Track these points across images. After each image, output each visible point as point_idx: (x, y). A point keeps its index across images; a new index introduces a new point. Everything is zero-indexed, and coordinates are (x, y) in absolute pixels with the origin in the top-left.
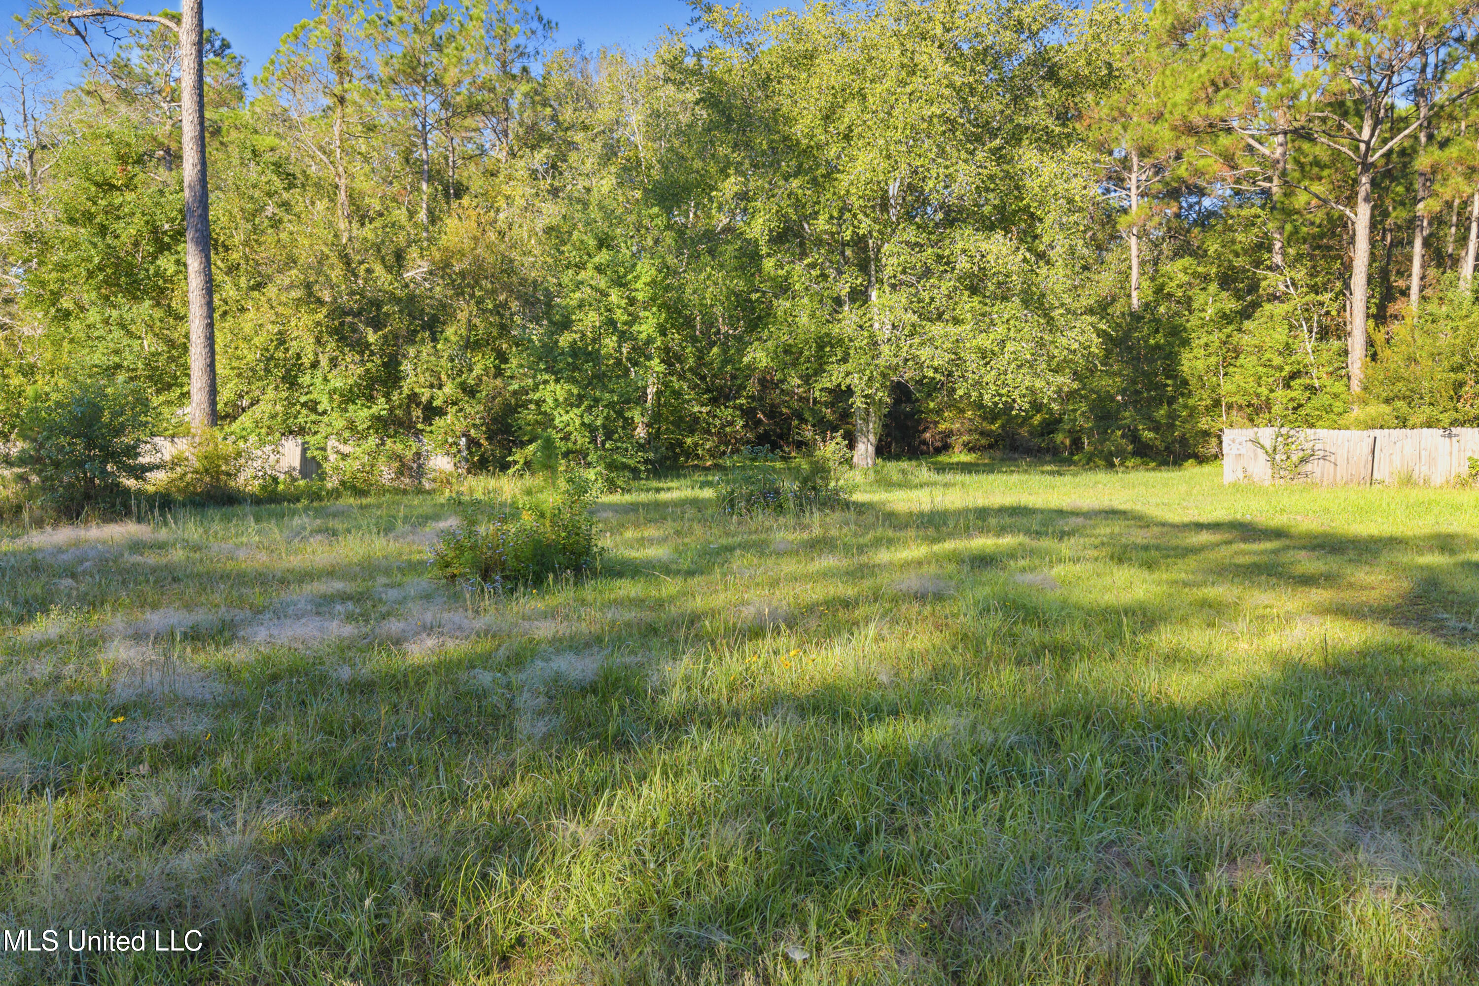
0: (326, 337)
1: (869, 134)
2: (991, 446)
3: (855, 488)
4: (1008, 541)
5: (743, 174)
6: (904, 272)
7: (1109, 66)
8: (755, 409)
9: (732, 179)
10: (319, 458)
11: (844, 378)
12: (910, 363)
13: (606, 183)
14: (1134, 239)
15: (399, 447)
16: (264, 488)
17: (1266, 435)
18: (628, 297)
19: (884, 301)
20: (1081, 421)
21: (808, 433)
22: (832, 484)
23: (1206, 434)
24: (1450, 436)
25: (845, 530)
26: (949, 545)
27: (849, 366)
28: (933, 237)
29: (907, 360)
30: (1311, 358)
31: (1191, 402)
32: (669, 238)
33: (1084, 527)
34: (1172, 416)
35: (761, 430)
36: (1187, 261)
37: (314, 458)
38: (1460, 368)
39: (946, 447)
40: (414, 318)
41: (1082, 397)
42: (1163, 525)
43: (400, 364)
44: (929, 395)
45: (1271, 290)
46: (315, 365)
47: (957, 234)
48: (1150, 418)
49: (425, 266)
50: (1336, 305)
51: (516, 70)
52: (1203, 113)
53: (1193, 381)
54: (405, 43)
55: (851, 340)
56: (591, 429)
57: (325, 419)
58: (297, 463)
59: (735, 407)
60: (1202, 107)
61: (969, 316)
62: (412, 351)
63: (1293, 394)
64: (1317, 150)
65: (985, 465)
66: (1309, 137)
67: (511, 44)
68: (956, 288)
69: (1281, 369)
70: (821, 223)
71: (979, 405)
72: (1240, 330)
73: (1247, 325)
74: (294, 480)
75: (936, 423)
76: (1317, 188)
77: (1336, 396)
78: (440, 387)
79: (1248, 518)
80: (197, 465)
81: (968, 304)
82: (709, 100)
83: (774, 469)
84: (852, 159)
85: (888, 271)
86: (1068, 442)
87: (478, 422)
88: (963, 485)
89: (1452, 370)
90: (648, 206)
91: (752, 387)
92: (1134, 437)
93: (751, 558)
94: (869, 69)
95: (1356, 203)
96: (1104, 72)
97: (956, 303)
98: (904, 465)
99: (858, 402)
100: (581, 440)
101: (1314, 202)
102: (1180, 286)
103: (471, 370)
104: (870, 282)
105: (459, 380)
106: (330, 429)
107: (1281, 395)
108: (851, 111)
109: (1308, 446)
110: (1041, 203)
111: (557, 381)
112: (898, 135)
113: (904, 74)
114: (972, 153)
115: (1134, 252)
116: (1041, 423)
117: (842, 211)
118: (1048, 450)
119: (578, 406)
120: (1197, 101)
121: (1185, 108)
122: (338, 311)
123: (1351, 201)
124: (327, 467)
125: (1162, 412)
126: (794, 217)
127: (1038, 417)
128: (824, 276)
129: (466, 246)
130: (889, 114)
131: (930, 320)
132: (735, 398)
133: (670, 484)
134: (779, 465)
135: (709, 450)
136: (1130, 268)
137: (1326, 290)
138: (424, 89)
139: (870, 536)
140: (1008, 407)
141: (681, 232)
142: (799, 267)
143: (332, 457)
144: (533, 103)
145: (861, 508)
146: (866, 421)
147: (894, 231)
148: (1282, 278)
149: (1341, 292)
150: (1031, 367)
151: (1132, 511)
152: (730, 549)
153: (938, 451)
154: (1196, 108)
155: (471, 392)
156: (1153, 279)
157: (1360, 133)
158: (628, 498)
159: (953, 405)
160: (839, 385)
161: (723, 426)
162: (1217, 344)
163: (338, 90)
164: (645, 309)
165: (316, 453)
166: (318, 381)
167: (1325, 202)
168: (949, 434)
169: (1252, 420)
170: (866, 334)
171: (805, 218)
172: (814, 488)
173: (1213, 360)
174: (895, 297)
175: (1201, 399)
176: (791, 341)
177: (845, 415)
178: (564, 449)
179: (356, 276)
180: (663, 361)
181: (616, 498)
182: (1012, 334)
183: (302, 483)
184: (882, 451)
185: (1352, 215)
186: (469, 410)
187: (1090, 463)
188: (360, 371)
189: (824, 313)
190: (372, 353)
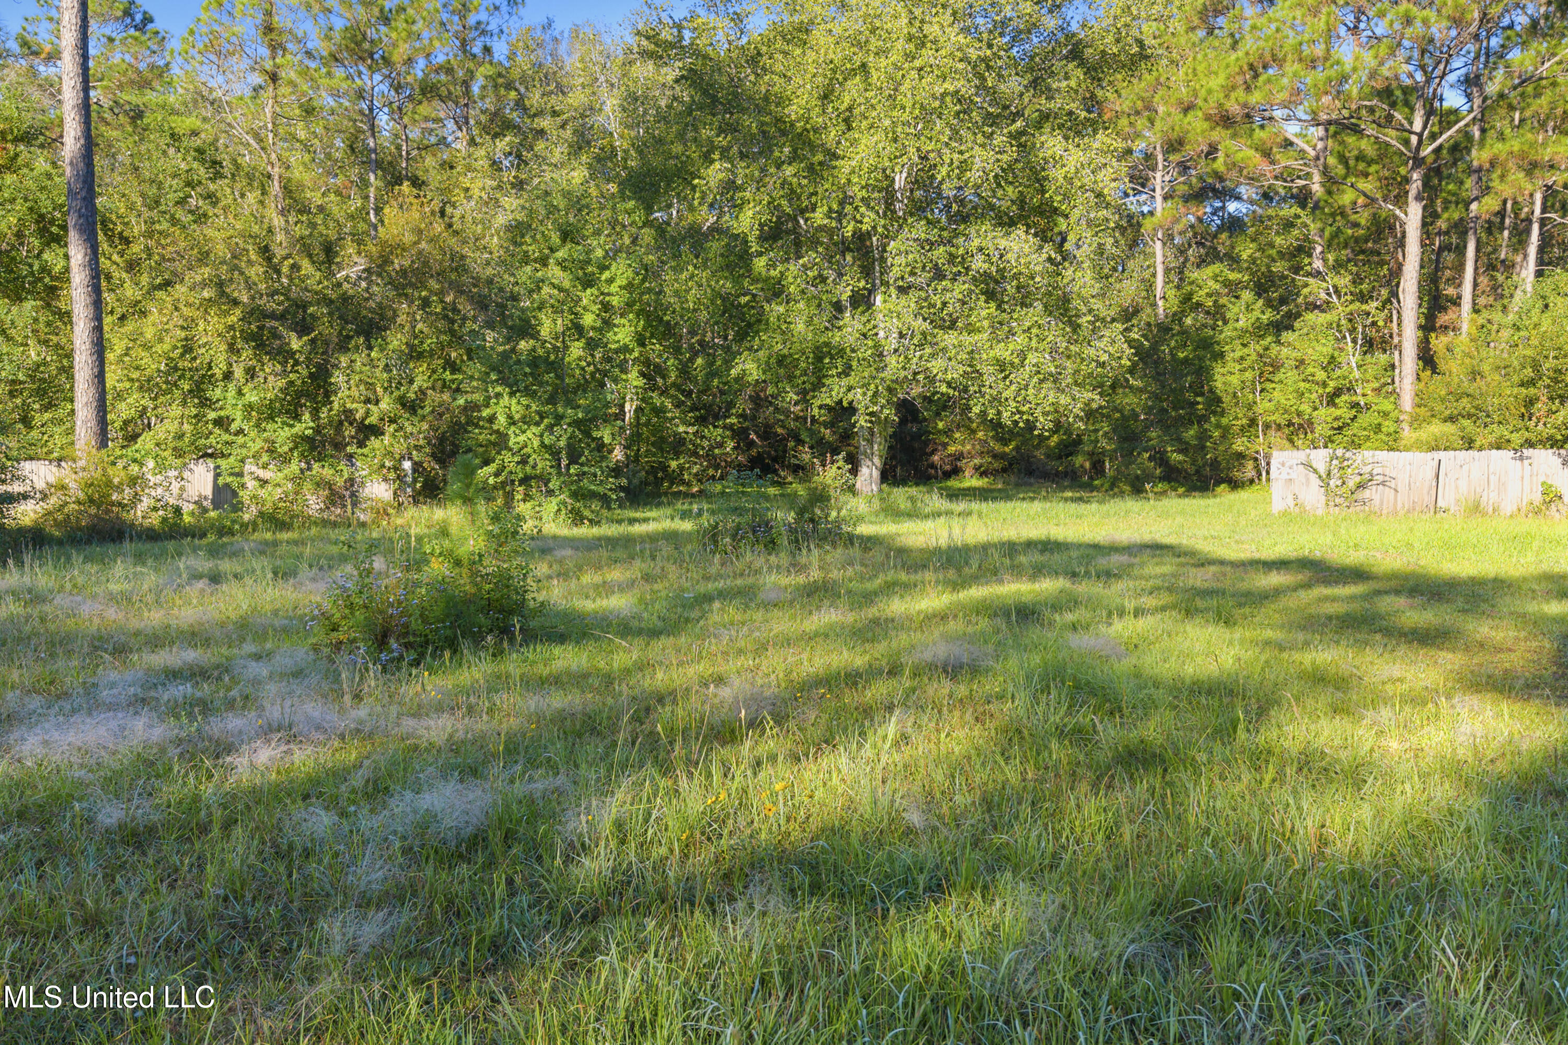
0: (240, 344)
1: (874, 114)
2: (1004, 470)
3: (860, 519)
4: (1048, 586)
5: (730, 160)
6: (912, 274)
7: (1140, 43)
8: (747, 429)
9: (717, 165)
10: (235, 485)
11: (846, 393)
12: (920, 377)
13: (578, 175)
14: (1159, 244)
15: (327, 472)
16: (164, 520)
17: (1320, 457)
18: (602, 303)
19: (888, 306)
20: (1104, 443)
21: (806, 455)
22: (834, 514)
23: (1240, 456)
24: (1521, 458)
25: (850, 572)
26: (977, 592)
27: (852, 380)
28: (945, 234)
29: (915, 374)
30: (1356, 374)
31: (1224, 421)
32: (647, 235)
33: (1131, 566)
34: (1203, 436)
35: (754, 452)
36: (1216, 268)
37: (227, 485)
38: (1531, 383)
39: (956, 472)
40: (347, 323)
41: (1103, 415)
42: (1222, 562)
43: (331, 376)
44: (938, 414)
45: (1311, 299)
46: (228, 376)
47: (972, 230)
48: (1179, 440)
49: (361, 263)
50: (1383, 315)
51: (477, 49)
52: (1241, 100)
53: (1226, 399)
54: (348, 15)
55: (853, 351)
56: (554, 452)
57: (240, 439)
58: (208, 491)
59: (725, 427)
60: (1240, 93)
61: (986, 323)
62: (344, 360)
63: (1338, 412)
64: (1364, 144)
65: (999, 490)
66: (1356, 130)
67: (472, 20)
68: (971, 291)
69: (1325, 385)
70: (819, 217)
71: (996, 425)
72: (1278, 342)
73: (1287, 336)
74: (205, 510)
75: (945, 445)
76: (1362, 185)
77: (1386, 414)
78: (377, 402)
79: (1318, 555)
80: (81, 496)
81: (985, 311)
82: (691, 77)
83: (767, 498)
84: (854, 143)
85: (895, 272)
86: (1087, 465)
87: (421, 442)
88: (980, 515)
89: (1522, 385)
90: (624, 199)
91: (743, 405)
92: (1160, 458)
93: (733, 612)
94: (873, 40)
95: (1406, 203)
96: (1135, 49)
97: (971, 309)
98: (913, 491)
99: (862, 421)
100: (543, 464)
101: (1361, 200)
102: (1209, 295)
103: (411, 382)
104: (874, 285)
105: (396, 394)
106: (244, 451)
107: (1324, 414)
108: (852, 91)
109: (1367, 469)
110: (1066, 197)
111: (512, 394)
112: (905, 117)
113: (911, 47)
114: (990, 136)
115: (1159, 258)
116: (1058, 444)
117: (842, 203)
118: (1066, 474)
119: (537, 424)
120: (1234, 88)
121: (1222, 95)
122: (254, 313)
123: (1401, 200)
124: (244, 495)
125: (1191, 433)
126: (788, 210)
127: (1055, 438)
128: (824, 280)
129: (405, 240)
130: (896, 90)
131: (942, 328)
132: (726, 417)
133: (649, 514)
134: (772, 491)
135: (696, 475)
136: (1154, 275)
137: (1371, 297)
138: (370, 67)
139: (878, 582)
140: (1030, 426)
141: (661, 230)
142: (793, 268)
143: (251, 484)
144: (496, 86)
145: (869, 543)
146: (870, 442)
147: (901, 227)
148: (1324, 285)
149: (1388, 301)
150: (1055, 382)
151: (1180, 546)
152: (708, 598)
153: (948, 475)
154: (1233, 95)
155: (411, 407)
156: (1178, 287)
157: (1411, 123)
158: (595, 531)
159: (965, 425)
160: (841, 401)
161: (712, 448)
162: (1254, 357)
163: (269, 65)
164: (622, 316)
165: (229, 479)
166: (232, 393)
167: (1373, 200)
168: (959, 456)
169: (1291, 441)
170: (870, 343)
171: (803, 211)
172: (812, 520)
173: (1249, 375)
174: (903, 301)
175: (1236, 418)
176: (785, 351)
177: (847, 436)
178: (521, 475)
179: (278, 272)
180: (643, 375)
181: (584, 531)
182: (1034, 344)
183: (213, 514)
184: (888, 476)
185: (1402, 216)
186: (409, 429)
187: (1113, 489)
188: (282, 383)
189: (822, 321)
190: (297, 363)
